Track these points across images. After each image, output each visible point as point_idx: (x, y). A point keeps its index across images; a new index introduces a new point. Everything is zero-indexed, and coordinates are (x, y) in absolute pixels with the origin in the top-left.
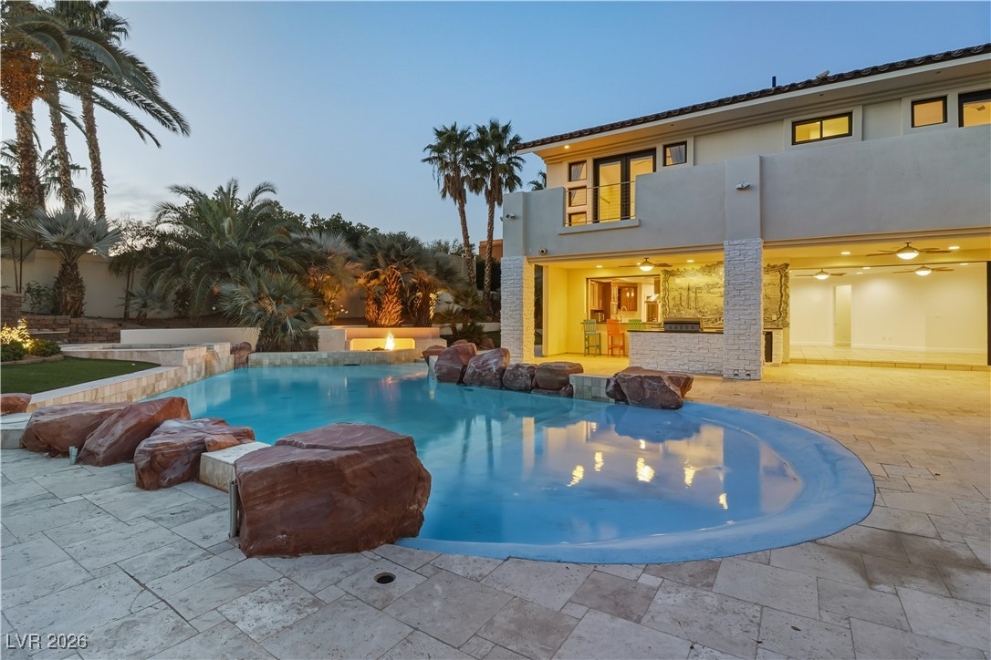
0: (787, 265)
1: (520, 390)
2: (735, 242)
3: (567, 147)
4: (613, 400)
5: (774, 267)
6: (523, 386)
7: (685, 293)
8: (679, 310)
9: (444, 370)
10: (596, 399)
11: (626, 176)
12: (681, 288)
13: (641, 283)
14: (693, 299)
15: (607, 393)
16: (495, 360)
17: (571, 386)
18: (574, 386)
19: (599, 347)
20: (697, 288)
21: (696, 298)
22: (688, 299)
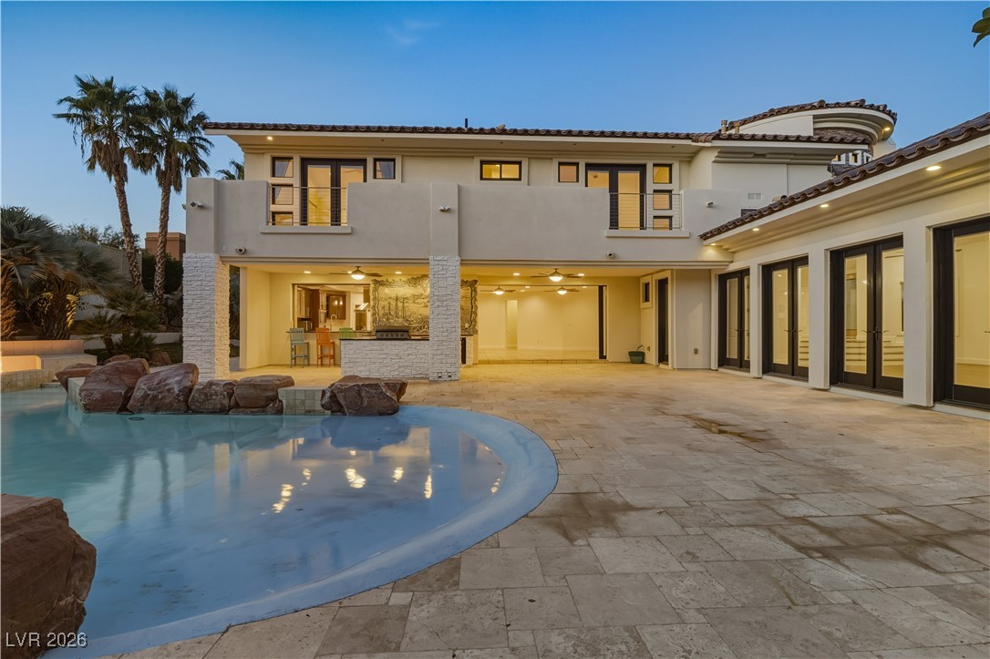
0: (476, 281)
1: (214, 412)
2: (439, 258)
3: (270, 138)
4: (329, 412)
5: (467, 282)
6: (219, 406)
7: (393, 303)
8: (388, 319)
9: (97, 396)
10: (309, 412)
11: (336, 181)
12: (390, 298)
13: (349, 292)
14: (400, 308)
15: (323, 406)
16: (177, 378)
17: (280, 401)
18: (284, 402)
19: (307, 357)
20: (404, 298)
21: (403, 307)
22: (397, 308)
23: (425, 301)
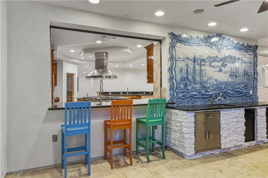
5: (251, 46)
7: (191, 65)
8: (186, 85)
12: (188, 58)
14: (198, 72)
19: (85, 148)
20: (202, 60)
21: (201, 71)
22: (194, 70)
23: (220, 64)
